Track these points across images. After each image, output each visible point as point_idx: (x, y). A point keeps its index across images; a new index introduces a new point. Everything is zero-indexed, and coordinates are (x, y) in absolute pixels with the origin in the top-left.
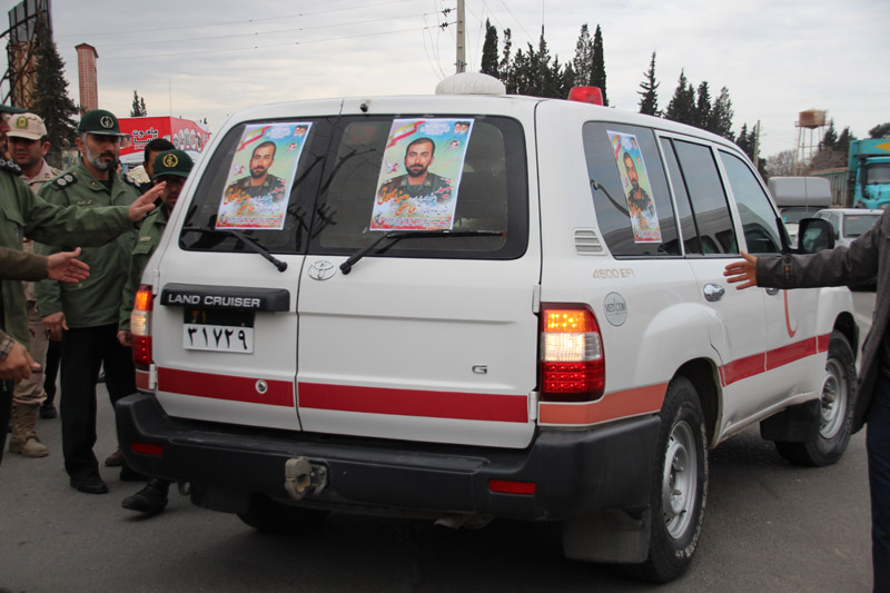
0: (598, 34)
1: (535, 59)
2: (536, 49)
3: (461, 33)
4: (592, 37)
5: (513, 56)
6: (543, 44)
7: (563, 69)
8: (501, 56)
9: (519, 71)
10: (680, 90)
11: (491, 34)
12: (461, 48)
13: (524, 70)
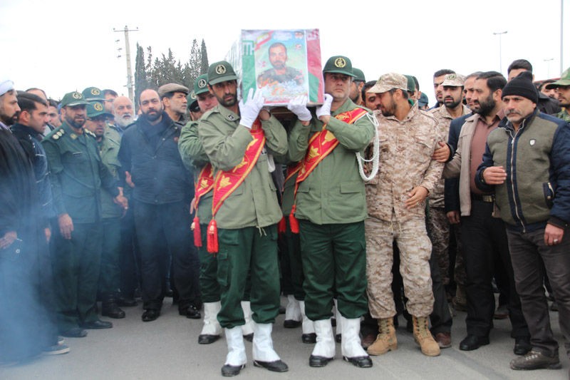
0: (203, 45)
1: (166, 63)
2: (167, 57)
3: (128, 61)
4: (200, 47)
5: (153, 63)
6: (170, 54)
7: (184, 67)
8: (146, 62)
9: (158, 71)
12: (129, 68)
13: (161, 70)
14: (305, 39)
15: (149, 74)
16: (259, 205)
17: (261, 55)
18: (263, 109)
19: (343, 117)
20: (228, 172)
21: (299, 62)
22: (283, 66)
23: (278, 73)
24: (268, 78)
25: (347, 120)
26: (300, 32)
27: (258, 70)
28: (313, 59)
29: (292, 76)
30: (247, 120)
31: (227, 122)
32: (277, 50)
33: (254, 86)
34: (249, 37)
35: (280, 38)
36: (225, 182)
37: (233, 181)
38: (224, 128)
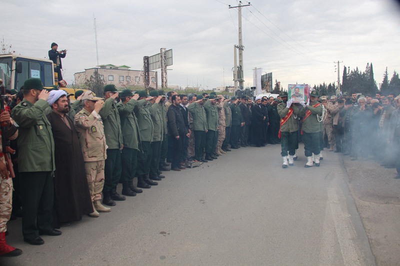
0: (371, 65)
1: (355, 72)
2: (356, 70)
3: (339, 73)
4: (370, 66)
5: (350, 71)
6: (357, 69)
7: (362, 73)
8: (347, 72)
9: (352, 75)
10: (394, 75)
11: (345, 68)
12: (339, 75)
13: (353, 75)
14: (304, 87)
15: (348, 76)
16: (290, 127)
17: (293, 90)
18: (293, 103)
19: (313, 106)
20: (283, 118)
21: (302, 92)
22: (298, 93)
23: (297, 95)
24: (294, 96)
25: (314, 107)
26: (303, 85)
27: (292, 94)
28: (306, 92)
29: (300, 96)
30: (288, 106)
31: (284, 106)
32: (297, 89)
33: (290, 98)
34: (290, 86)
35: (298, 86)
36: (283, 121)
37: (284, 121)
38: (282, 107)
